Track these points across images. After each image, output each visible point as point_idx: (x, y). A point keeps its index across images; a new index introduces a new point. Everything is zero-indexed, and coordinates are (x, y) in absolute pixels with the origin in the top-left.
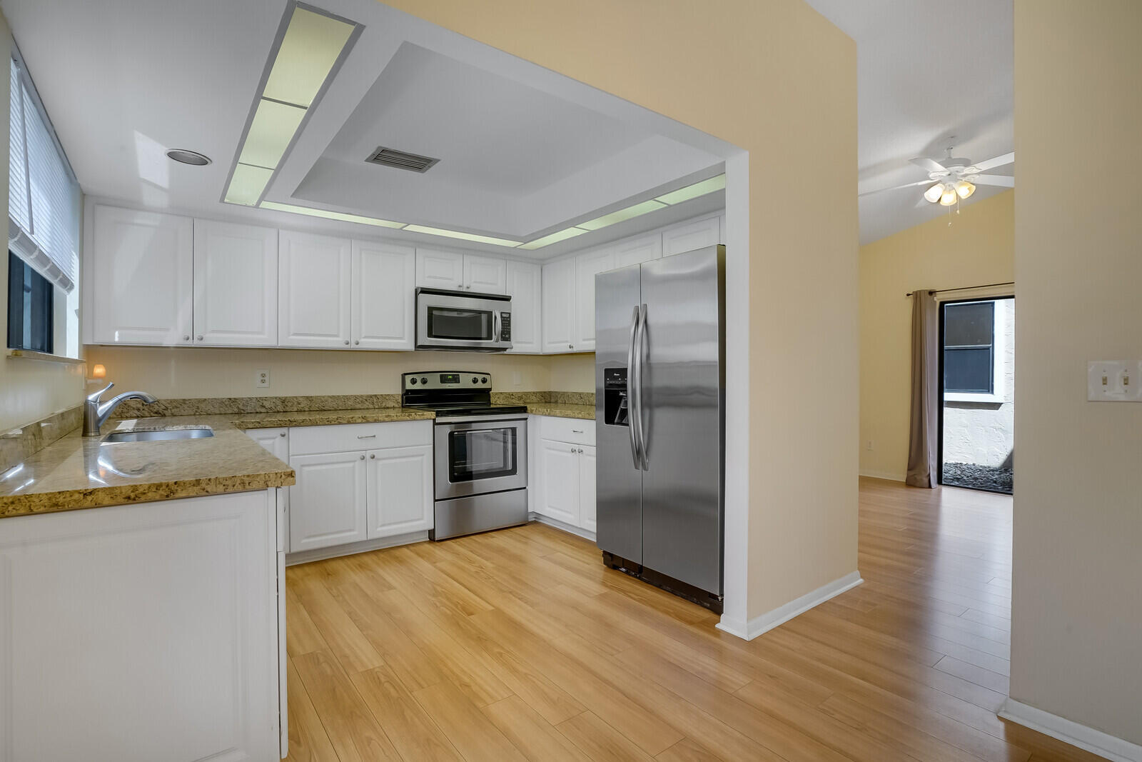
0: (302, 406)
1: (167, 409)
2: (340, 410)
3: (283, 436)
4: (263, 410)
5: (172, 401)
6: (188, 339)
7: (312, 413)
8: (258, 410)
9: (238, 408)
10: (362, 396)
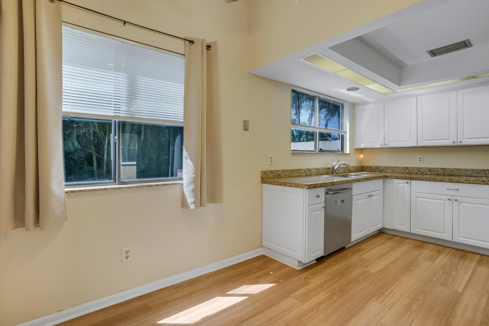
0: (439, 172)
1: (383, 170)
2: (462, 176)
3: (407, 183)
4: (420, 173)
5: (385, 167)
6: (382, 145)
7: (444, 176)
8: (417, 173)
9: (409, 171)
10: (477, 170)
